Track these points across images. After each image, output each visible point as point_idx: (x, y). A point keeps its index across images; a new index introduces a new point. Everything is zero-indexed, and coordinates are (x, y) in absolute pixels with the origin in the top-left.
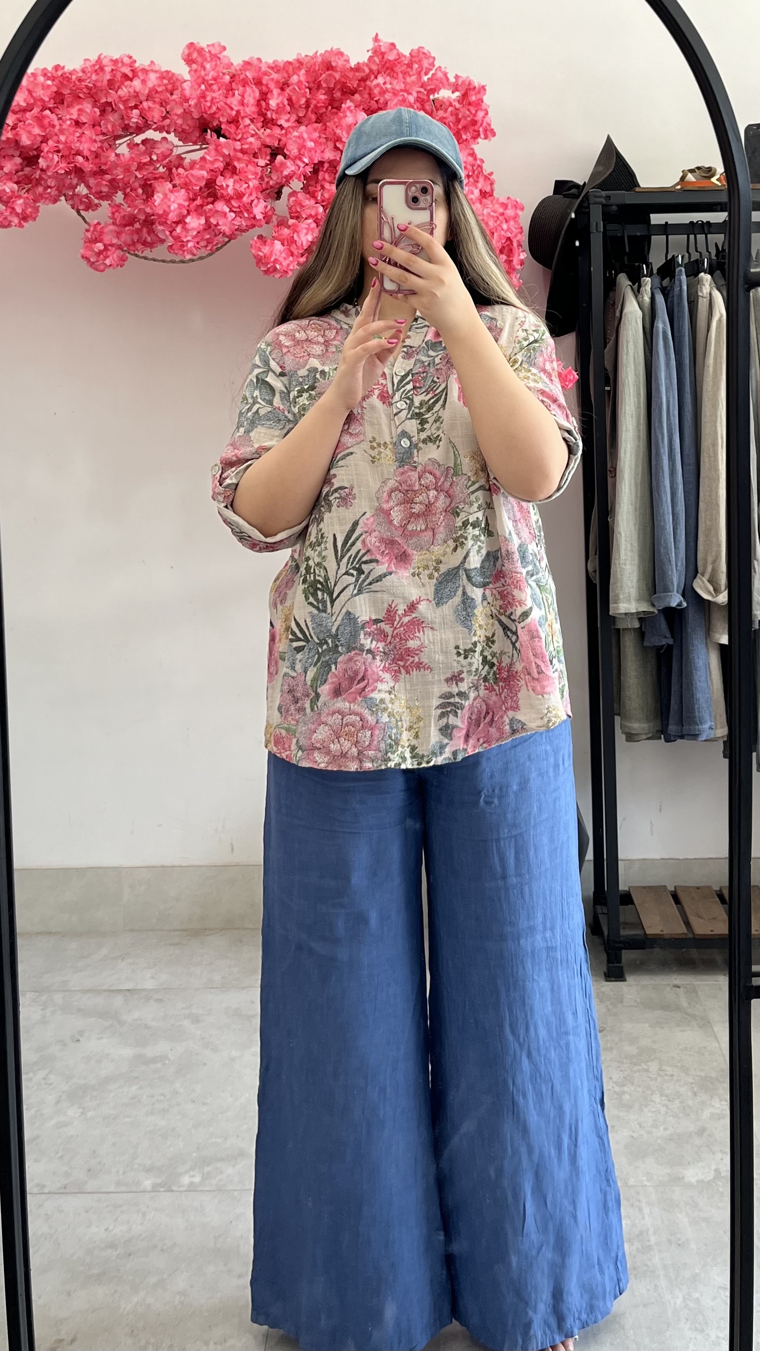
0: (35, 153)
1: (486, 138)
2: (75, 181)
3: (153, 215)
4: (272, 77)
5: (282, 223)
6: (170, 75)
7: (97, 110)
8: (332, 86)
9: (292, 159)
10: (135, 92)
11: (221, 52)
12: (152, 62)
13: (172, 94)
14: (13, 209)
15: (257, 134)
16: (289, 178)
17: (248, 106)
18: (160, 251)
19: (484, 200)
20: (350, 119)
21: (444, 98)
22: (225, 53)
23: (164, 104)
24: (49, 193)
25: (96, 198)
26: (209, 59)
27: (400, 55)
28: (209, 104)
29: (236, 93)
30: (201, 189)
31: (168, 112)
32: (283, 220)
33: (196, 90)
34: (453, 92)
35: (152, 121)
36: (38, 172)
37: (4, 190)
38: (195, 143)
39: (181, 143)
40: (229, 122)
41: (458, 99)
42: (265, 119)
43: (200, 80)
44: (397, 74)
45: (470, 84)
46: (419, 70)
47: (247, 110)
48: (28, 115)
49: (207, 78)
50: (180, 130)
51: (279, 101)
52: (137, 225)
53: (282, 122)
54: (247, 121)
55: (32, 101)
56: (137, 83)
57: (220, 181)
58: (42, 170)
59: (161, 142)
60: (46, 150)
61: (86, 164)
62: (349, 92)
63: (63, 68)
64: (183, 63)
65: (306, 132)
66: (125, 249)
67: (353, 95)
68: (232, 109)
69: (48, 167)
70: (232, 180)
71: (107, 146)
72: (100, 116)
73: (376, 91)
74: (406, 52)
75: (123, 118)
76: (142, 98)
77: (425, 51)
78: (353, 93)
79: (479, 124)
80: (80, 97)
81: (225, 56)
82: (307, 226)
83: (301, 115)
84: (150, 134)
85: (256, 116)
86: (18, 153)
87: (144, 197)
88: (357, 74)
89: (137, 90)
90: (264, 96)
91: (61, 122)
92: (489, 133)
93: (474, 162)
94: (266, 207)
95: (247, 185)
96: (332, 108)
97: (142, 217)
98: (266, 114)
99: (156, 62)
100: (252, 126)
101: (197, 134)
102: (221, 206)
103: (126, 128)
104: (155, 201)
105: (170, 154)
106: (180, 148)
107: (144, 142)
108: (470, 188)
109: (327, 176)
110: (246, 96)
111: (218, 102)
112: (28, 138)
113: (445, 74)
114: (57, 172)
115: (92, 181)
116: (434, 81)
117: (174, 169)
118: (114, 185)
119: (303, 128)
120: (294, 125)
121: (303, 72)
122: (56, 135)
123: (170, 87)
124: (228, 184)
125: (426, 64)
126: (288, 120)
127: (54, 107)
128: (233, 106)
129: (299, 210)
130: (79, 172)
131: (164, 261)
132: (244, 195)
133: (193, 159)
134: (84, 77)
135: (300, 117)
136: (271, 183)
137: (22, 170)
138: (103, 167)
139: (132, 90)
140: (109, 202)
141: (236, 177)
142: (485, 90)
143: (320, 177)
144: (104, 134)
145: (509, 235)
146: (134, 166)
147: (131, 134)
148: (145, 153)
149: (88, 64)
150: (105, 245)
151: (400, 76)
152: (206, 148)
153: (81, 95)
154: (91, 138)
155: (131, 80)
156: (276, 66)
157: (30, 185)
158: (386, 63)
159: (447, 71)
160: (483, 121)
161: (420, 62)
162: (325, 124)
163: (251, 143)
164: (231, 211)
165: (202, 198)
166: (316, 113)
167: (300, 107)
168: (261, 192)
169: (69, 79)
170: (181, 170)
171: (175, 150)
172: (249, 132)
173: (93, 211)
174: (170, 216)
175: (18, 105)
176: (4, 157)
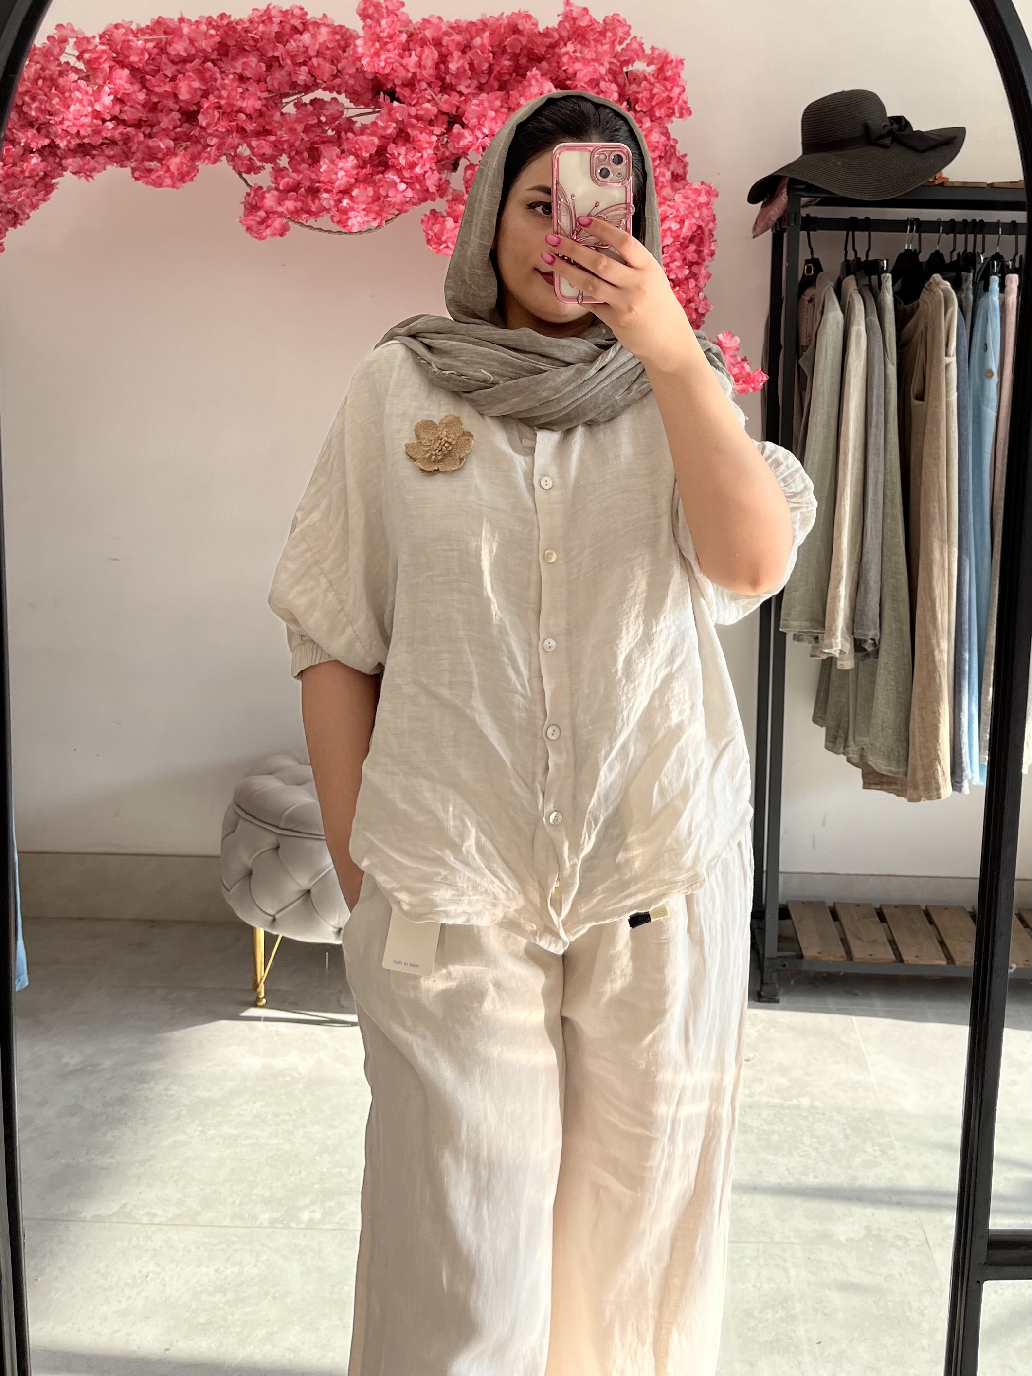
0: (195, 108)
1: (681, 116)
2: (237, 141)
3: (319, 182)
4: (453, 37)
5: (457, 198)
6: (344, 30)
7: (263, 65)
8: (518, 51)
9: (471, 129)
10: (304, 46)
11: (398, 9)
12: (325, 15)
13: (344, 51)
14: (168, 168)
15: (433, 99)
16: (467, 148)
17: (425, 68)
18: (324, 221)
19: (676, 184)
20: (535, 89)
21: (638, 71)
22: (403, 9)
23: (335, 62)
25: (260, 160)
26: (385, 15)
27: (593, 22)
28: (383, 64)
29: (413, 53)
30: (371, 156)
31: (339, 71)
32: (458, 195)
33: (370, 48)
34: (648, 65)
35: (322, 80)
36: (198, 129)
37: (159, 147)
38: (367, 106)
39: (352, 105)
40: (404, 85)
41: (652, 73)
42: (444, 83)
43: (375, 37)
44: (589, 42)
45: (666, 57)
46: (613, 38)
47: (424, 72)
48: (189, 66)
49: (382, 35)
50: (352, 91)
51: (459, 65)
52: (302, 191)
53: (462, 88)
54: (424, 85)
55: (193, 51)
56: (306, 37)
57: (392, 148)
58: (201, 127)
59: (330, 103)
60: (206, 105)
61: (248, 122)
62: (536, 59)
63: (229, 16)
64: (359, 18)
65: (487, 100)
67: (540, 62)
68: (408, 71)
70: (404, 148)
71: (273, 105)
72: (266, 71)
73: (565, 59)
74: (600, 20)
75: (290, 75)
76: (312, 53)
77: (620, 19)
78: (540, 59)
79: (674, 101)
80: (246, 50)
81: (403, 13)
83: (483, 81)
84: (319, 94)
85: (433, 80)
86: (176, 107)
87: (310, 161)
88: (546, 40)
89: (307, 45)
90: (444, 59)
91: (223, 75)
92: (685, 111)
93: (667, 142)
94: (440, 179)
95: (420, 154)
96: (517, 75)
97: (307, 184)
98: (445, 78)
99: (329, 15)
100: (429, 91)
101: (370, 96)
102: (391, 176)
103: (294, 85)
104: (321, 167)
105: (340, 117)
106: (351, 110)
107: (314, 102)
108: (662, 170)
111: (392, 63)
113: (641, 45)
114: (217, 130)
115: (254, 143)
116: (628, 52)
117: (343, 133)
118: (277, 147)
119: (483, 96)
120: (474, 91)
121: (487, 34)
122: (218, 89)
123: (342, 43)
124: (401, 155)
125: (620, 32)
126: (468, 87)
127: (218, 60)
128: (409, 68)
130: (241, 130)
132: (417, 165)
133: (364, 122)
134: (251, 28)
135: (481, 84)
136: (447, 153)
137: (180, 126)
138: (267, 127)
139: (300, 44)
140: (273, 165)
141: (409, 145)
142: (682, 64)
144: (269, 91)
145: (701, 223)
147: (300, 92)
148: (311, 114)
149: (257, 13)
150: (266, 212)
151: (592, 43)
152: (379, 112)
153: (247, 48)
154: (255, 95)
155: (301, 33)
156: (458, 26)
157: (188, 143)
158: (577, 29)
159: (643, 41)
160: (679, 98)
161: (614, 31)
162: (508, 93)
163: (427, 108)
165: (372, 166)
166: (499, 81)
167: (482, 72)
168: (436, 163)
169: (234, 29)
170: (350, 135)
171: (345, 112)
172: (424, 97)
173: (255, 173)
174: (337, 184)
175: (178, 55)
176: (162, 111)
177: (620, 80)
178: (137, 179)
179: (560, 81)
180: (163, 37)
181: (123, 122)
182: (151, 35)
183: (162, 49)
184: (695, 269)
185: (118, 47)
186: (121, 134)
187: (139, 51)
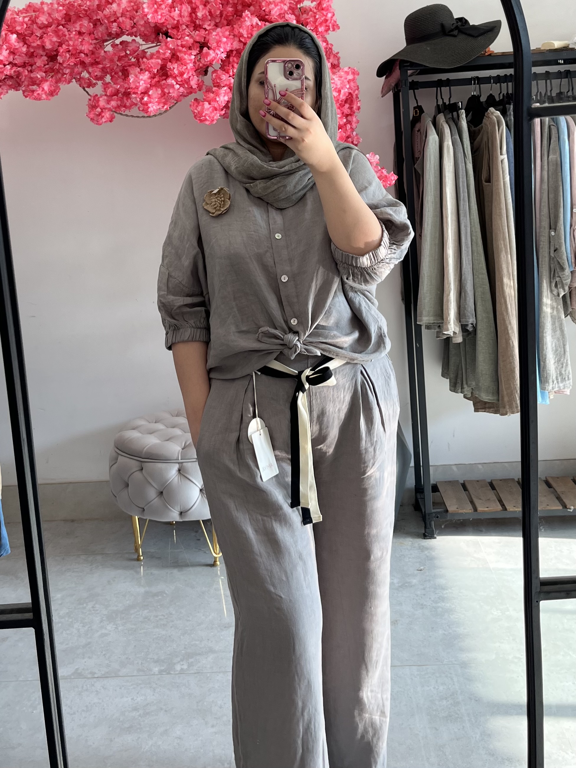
0: (55, 53)
1: (334, 30)
2: (80, 69)
3: (129, 89)
5: (209, 90)
7: (91, 24)
8: (236, 2)
9: (213, 50)
10: (114, 11)
13: (137, 12)
14: (43, 89)
15: (190, 34)
16: (212, 61)
17: (184, 17)
18: (135, 111)
19: (334, 70)
20: (248, 23)
21: (306, 6)
23: (132, 18)
24: (65, 78)
25: (94, 79)
28: (160, 17)
29: (176, 9)
30: (158, 71)
31: (135, 24)
32: (209, 88)
33: (151, 8)
34: (312, 2)
35: (125, 29)
36: (58, 65)
37: (37, 77)
38: (153, 42)
39: (144, 43)
40: (173, 28)
41: (315, 6)
42: (195, 25)
47: (184, 20)
48: (49, 29)
50: (143, 34)
51: (203, 13)
52: (120, 95)
53: (206, 26)
54: (184, 27)
55: (51, 20)
56: (115, 6)
57: (169, 65)
58: (60, 63)
59: (131, 42)
60: (61, 51)
61: (86, 58)
62: (247, 6)
65: (221, 32)
66: (114, 110)
67: (249, 7)
68: (174, 19)
69: (64, 62)
70: (176, 65)
71: (99, 46)
72: (93, 28)
75: (107, 29)
76: (119, 15)
78: (249, 6)
79: (329, 22)
80: (80, 17)
82: (224, 92)
83: (218, 21)
84: (125, 38)
85: (189, 23)
86: (44, 54)
87: (123, 77)
89: (115, 10)
90: (194, 10)
91: (70, 33)
92: (336, 27)
93: (328, 46)
94: (198, 80)
95: (186, 67)
96: (237, 16)
97: (123, 90)
98: (196, 22)
100: (187, 30)
101: (154, 36)
102: (170, 81)
103: (110, 35)
104: (130, 80)
105: (138, 49)
106: (144, 46)
107: (121, 43)
109: (235, 59)
110: (183, 11)
111: (165, 16)
112: (50, 44)
114: (69, 64)
115: (90, 70)
117: (141, 59)
118: (105, 71)
119: (219, 30)
120: (213, 28)
122: (67, 41)
123: (135, 7)
126: (209, 25)
127: (65, 24)
129: (218, 81)
130: (82, 63)
131: (138, 117)
132: (184, 73)
133: (152, 52)
134: (82, 4)
135: (217, 23)
136: (201, 65)
137: (48, 64)
138: (97, 60)
139: (112, 11)
140: (102, 82)
141: (179, 63)
143: (231, 60)
144: (96, 39)
145: (350, 91)
146: (116, 59)
147: (113, 38)
148: (122, 50)
150: (101, 109)
152: (159, 45)
153: (81, 15)
154: (88, 42)
155: (111, 4)
157: (53, 73)
160: (331, 20)
162: (232, 26)
163: (187, 40)
164: (177, 84)
165: (159, 76)
166: (227, 20)
167: (217, 16)
168: (195, 71)
169: (73, 6)
170: (145, 60)
171: (140, 47)
172: (185, 34)
173: (93, 87)
174: (140, 89)
175: (43, 23)
176: (36, 57)
177: (296, 13)
178: (26, 97)
179: (262, 17)
180: (33, 14)
181: (15, 65)
182: (26, 13)
183: (33, 21)
184: (349, 118)
185: (9, 22)
186: (15, 72)
187: (20, 23)
